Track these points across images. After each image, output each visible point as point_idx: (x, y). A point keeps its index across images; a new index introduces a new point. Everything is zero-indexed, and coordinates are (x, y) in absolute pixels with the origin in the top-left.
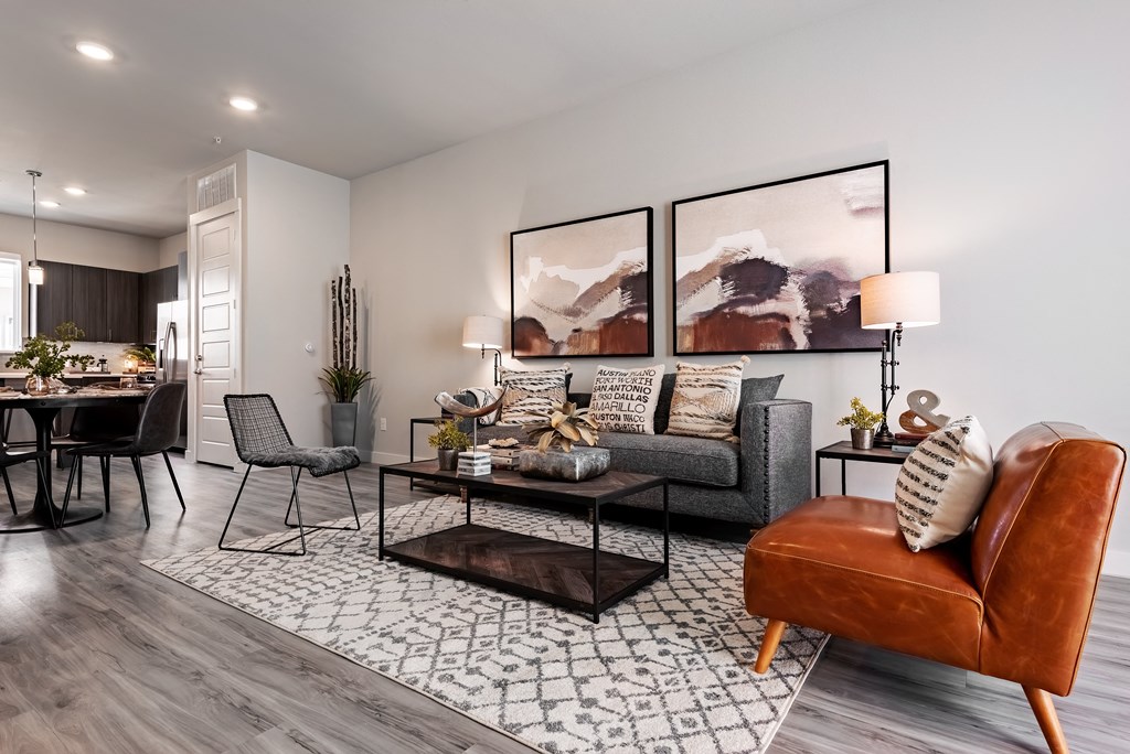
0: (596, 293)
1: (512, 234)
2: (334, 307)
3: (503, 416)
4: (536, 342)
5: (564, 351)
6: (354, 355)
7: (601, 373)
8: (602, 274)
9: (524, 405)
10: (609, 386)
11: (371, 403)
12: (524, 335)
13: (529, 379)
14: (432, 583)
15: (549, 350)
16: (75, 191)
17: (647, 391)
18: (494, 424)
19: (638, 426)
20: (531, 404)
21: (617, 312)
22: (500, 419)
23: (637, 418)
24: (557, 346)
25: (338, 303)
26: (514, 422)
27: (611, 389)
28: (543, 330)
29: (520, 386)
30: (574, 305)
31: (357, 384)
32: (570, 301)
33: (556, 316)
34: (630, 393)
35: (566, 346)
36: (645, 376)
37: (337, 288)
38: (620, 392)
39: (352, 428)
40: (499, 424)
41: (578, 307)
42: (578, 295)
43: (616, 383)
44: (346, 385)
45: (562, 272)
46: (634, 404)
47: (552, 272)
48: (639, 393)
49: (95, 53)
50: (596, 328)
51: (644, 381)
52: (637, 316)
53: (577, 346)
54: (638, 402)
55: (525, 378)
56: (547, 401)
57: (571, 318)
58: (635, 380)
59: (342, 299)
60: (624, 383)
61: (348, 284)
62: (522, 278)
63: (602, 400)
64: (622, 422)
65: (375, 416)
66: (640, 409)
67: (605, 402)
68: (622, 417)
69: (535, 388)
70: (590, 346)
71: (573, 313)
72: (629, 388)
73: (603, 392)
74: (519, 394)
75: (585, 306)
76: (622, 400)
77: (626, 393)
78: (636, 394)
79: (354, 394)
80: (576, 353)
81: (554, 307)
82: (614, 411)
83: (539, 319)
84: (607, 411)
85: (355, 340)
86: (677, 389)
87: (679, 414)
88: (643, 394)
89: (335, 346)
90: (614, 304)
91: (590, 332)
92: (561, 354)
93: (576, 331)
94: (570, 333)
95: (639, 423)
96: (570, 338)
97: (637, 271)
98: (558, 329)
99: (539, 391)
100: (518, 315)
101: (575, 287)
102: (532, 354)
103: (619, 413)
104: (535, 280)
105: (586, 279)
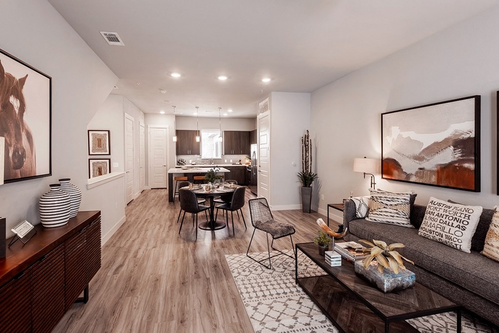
0: (436, 148)
1: (382, 114)
2: (303, 148)
3: (369, 215)
4: (396, 172)
5: (413, 179)
6: (311, 167)
7: (432, 202)
8: (440, 137)
9: (382, 212)
10: (436, 213)
11: (318, 187)
12: (389, 167)
13: (386, 197)
14: (311, 309)
15: (403, 177)
16: (230, 111)
17: (465, 223)
18: (364, 218)
19: (456, 245)
20: (386, 212)
21: (450, 161)
22: (368, 217)
23: (455, 240)
24: (408, 176)
25: (304, 146)
26: (375, 220)
27: (438, 215)
28: (400, 166)
29: (380, 201)
30: (420, 154)
31: (312, 180)
32: (417, 152)
33: (408, 159)
34: (451, 222)
35: (414, 177)
36: (465, 212)
37: (304, 140)
38: (444, 219)
39: (309, 197)
40: (367, 219)
41: (423, 155)
42: (423, 149)
43: (441, 212)
44: (307, 180)
45: (412, 135)
46: (453, 230)
47: (406, 134)
48: (458, 223)
49: (223, 78)
50: (435, 169)
51: (463, 216)
52: (466, 165)
53: (422, 177)
54: (457, 229)
55: (383, 196)
56: (395, 211)
57: (417, 161)
58: (456, 213)
59: (306, 143)
60: (447, 214)
61: (308, 138)
62: (388, 137)
63: (430, 221)
64: (444, 239)
65: (319, 193)
66: (458, 234)
67: (433, 223)
68: (444, 236)
69: (389, 203)
70: (430, 179)
71: (419, 158)
72: (451, 218)
73: (432, 216)
74: (379, 205)
75: (427, 155)
76: (444, 225)
77: (448, 221)
78: (456, 224)
79: (311, 183)
80: (421, 182)
81: (407, 155)
82: (438, 230)
83: (397, 160)
84: (433, 229)
85: (311, 161)
86: (492, 227)
87: (492, 245)
88: (461, 225)
89: (303, 164)
90: (449, 156)
91: (431, 171)
92: (411, 181)
93: (421, 169)
94: (417, 170)
95: (457, 243)
96: (417, 173)
97: (467, 136)
98: (409, 166)
99: (391, 205)
100: (385, 156)
101: (420, 144)
102: (393, 178)
103: (442, 232)
104: (395, 139)
105: (428, 140)
